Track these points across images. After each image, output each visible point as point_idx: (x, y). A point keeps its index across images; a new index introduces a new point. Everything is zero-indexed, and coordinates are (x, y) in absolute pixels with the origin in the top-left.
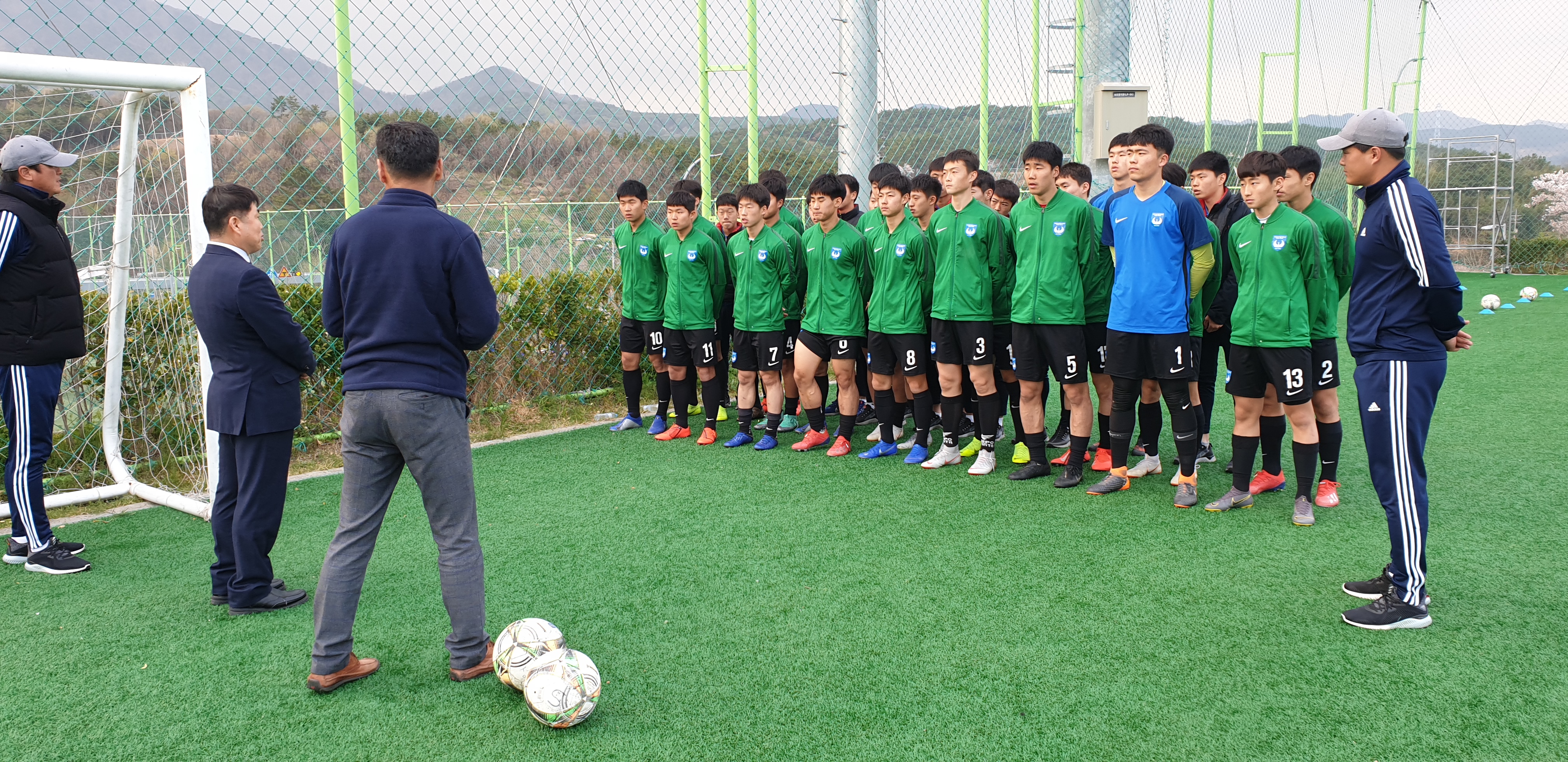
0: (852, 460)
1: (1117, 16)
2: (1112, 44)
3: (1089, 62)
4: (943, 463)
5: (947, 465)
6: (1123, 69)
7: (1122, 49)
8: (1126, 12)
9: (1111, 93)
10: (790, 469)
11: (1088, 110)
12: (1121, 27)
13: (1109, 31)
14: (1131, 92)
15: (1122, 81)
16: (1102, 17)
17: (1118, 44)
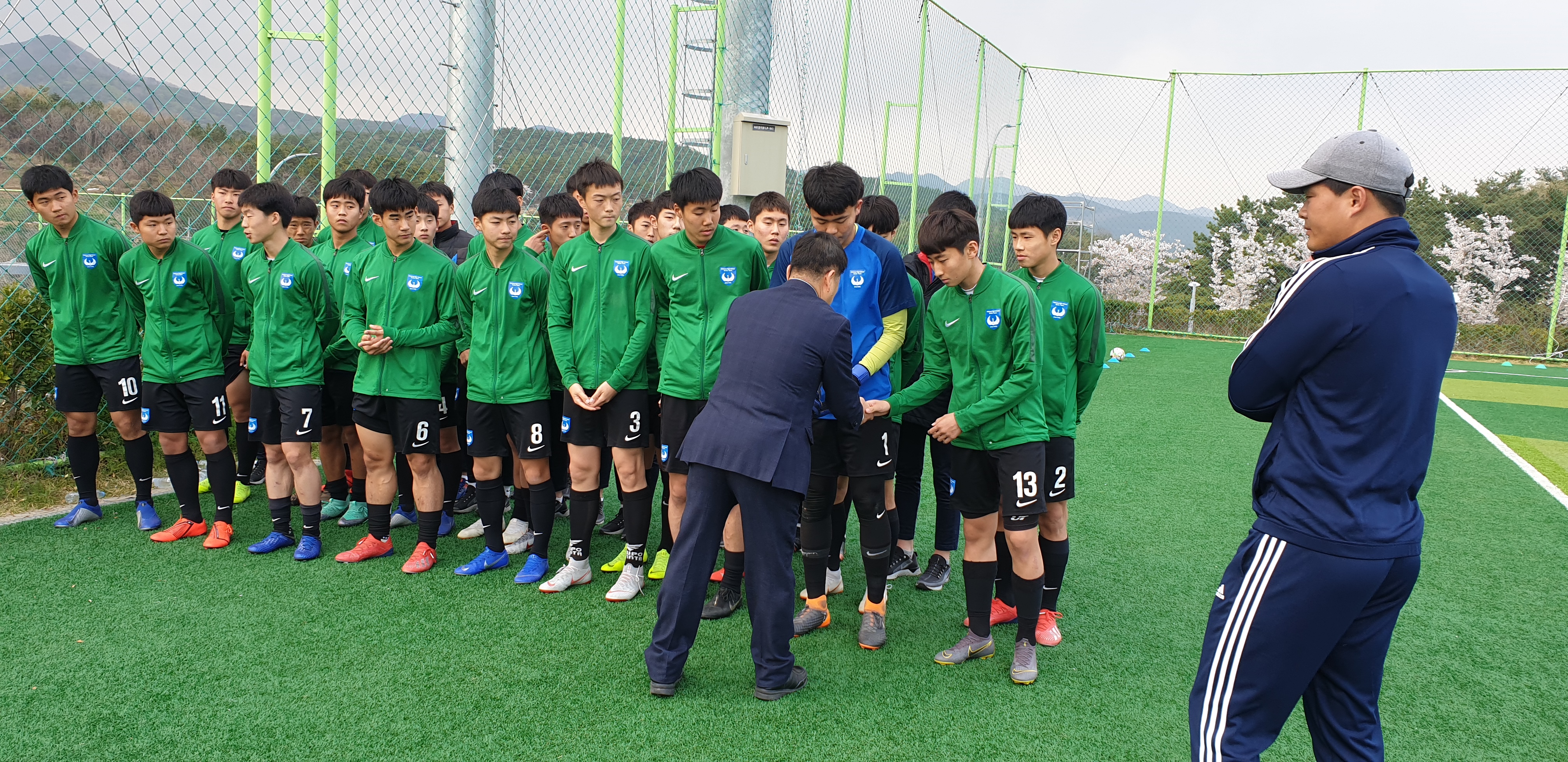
0: (442, 576)
1: (759, 42)
2: (753, 72)
3: (729, 88)
4: (569, 583)
5: (573, 586)
6: (763, 100)
7: (763, 78)
8: (768, 38)
9: (751, 125)
10: (347, 598)
11: (726, 142)
12: (763, 54)
13: (750, 58)
14: (771, 126)
15: (762, 113)
16: (743, 41)
17: (759, 73)
